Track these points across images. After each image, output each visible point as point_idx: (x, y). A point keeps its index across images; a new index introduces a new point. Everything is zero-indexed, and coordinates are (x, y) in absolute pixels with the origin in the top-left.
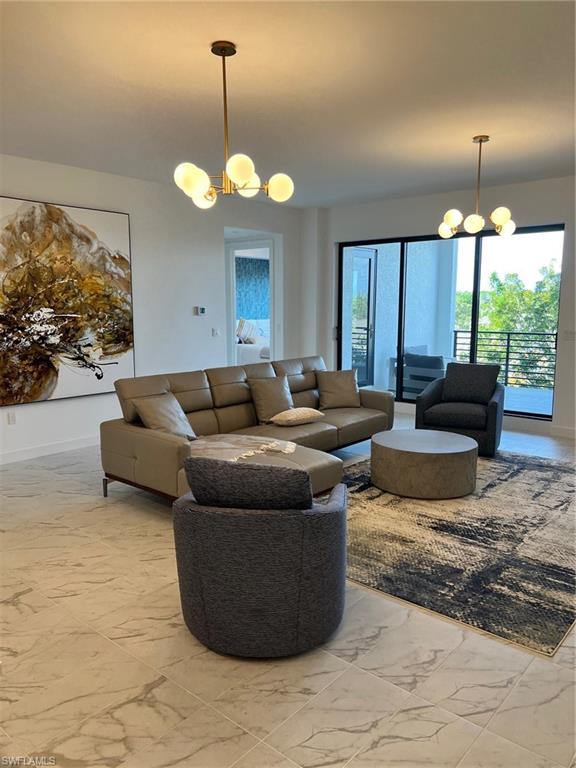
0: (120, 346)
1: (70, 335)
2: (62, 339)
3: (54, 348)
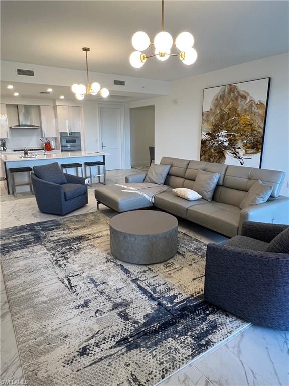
0: (254, 151)
1: (232, 142)
2: (229, 144)
3: (225, 148)
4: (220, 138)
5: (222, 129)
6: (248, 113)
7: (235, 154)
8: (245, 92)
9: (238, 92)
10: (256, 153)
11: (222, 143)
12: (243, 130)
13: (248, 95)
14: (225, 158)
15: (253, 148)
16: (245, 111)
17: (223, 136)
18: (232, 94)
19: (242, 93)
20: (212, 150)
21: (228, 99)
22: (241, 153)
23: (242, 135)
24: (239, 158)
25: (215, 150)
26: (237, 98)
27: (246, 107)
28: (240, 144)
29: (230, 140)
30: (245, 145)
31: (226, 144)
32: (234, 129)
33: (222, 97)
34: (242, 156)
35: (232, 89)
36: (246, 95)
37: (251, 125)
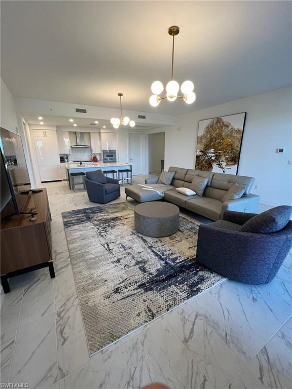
0: (233, 163)
1: (218, 157)
2: (215, 158)
3: (213, 161)
4: (210, 154)
5: (211, 148)
6: (229, 137)
7: (219, 165)
8: (227, 122)
9: (223, 123)
10: (234, 165)
11: (211, 158)
12: (225, 149)
13: (230, 124)
14: (212, 168)
15: (232, 161)
16: (228, 135)
17: (211, 153)
18: (219, 124)
19: (225, 123)
20: (204, 162)
21: (215, 128)
22: (224, 164)
23: (225, 152)
24: (222, 168)
25: (205, 162)
26: (222, 127)
27: (228, 133)
28: (223, 158)
29: (216, 156)
30: (227, 159)
31: (213, 158)
32: (219, 148)
33: (212, 126)
34: (224, 167)
35: (219, 120)
36: (229, 125)
37: (231, 145)
